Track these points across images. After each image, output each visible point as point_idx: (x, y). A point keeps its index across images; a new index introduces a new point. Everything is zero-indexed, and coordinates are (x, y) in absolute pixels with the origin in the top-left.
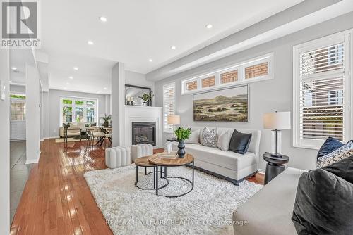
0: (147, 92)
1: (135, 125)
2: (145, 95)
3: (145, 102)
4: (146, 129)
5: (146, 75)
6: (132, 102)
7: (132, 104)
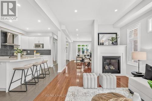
0: (114, 36)
1: (105, 59)
2: (113, 38)
3: (113, 43)
4: (113, 61)
5: (113, 24)
6: (103, 43)
7: (103, 44)
